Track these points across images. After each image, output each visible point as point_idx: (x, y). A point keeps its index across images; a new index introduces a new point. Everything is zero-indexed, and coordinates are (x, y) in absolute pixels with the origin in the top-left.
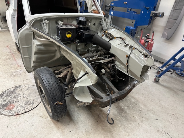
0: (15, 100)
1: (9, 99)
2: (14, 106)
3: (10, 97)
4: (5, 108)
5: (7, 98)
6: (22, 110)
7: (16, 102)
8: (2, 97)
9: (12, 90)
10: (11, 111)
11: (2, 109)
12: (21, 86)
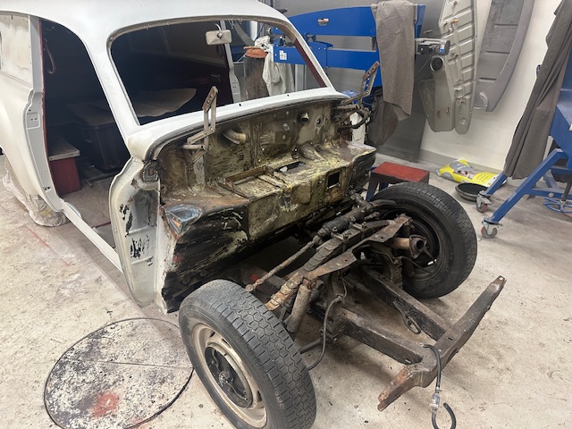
0: (111, 379)
1: (88, 381)
2: (116, 399)
3: (88, 373)
4: (91, 411)
5: (81, 378)
6: (150, 407)
7: (114, 383)
8: (63, 379)
9: (83, 346)
10: (114, 416)
11: (80, 415)
12: (108, 329)
